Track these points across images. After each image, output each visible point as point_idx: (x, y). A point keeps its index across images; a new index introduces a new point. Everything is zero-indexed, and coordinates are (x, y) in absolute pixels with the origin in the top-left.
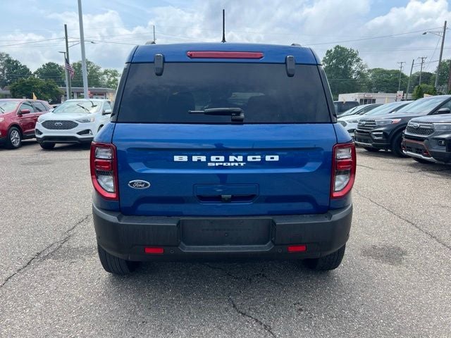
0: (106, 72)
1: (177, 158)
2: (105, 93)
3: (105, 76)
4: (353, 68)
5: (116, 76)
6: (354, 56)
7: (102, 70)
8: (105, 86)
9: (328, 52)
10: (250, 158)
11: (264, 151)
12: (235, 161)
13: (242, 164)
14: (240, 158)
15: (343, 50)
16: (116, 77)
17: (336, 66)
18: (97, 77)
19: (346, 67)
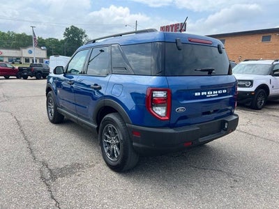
1: (196, 94)
4: (83, 40)
6: (83, 33)
9: (67, 29)
10: (219, 92)
12: (215, 94)
13: (217, 95)
15: (76, 28)
17: (72, 38)
19: (79, 39)
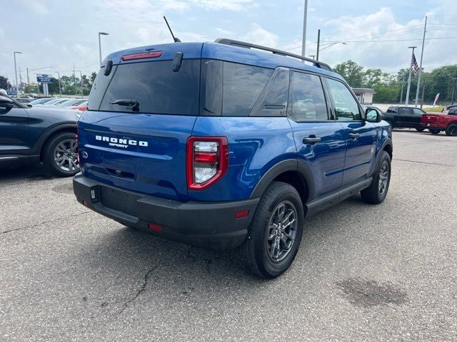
0: (368, 72)
2: (362, 93)
3: (367, 76)
5: (379, 75)
7: (365, 70)
8: (365, 86)
10: (130, 142)
11: (139, 138)
12: (123, 144)
13: (126, 147)
14: (125, 141)
16: (379, 77)
18: (359, 77)
